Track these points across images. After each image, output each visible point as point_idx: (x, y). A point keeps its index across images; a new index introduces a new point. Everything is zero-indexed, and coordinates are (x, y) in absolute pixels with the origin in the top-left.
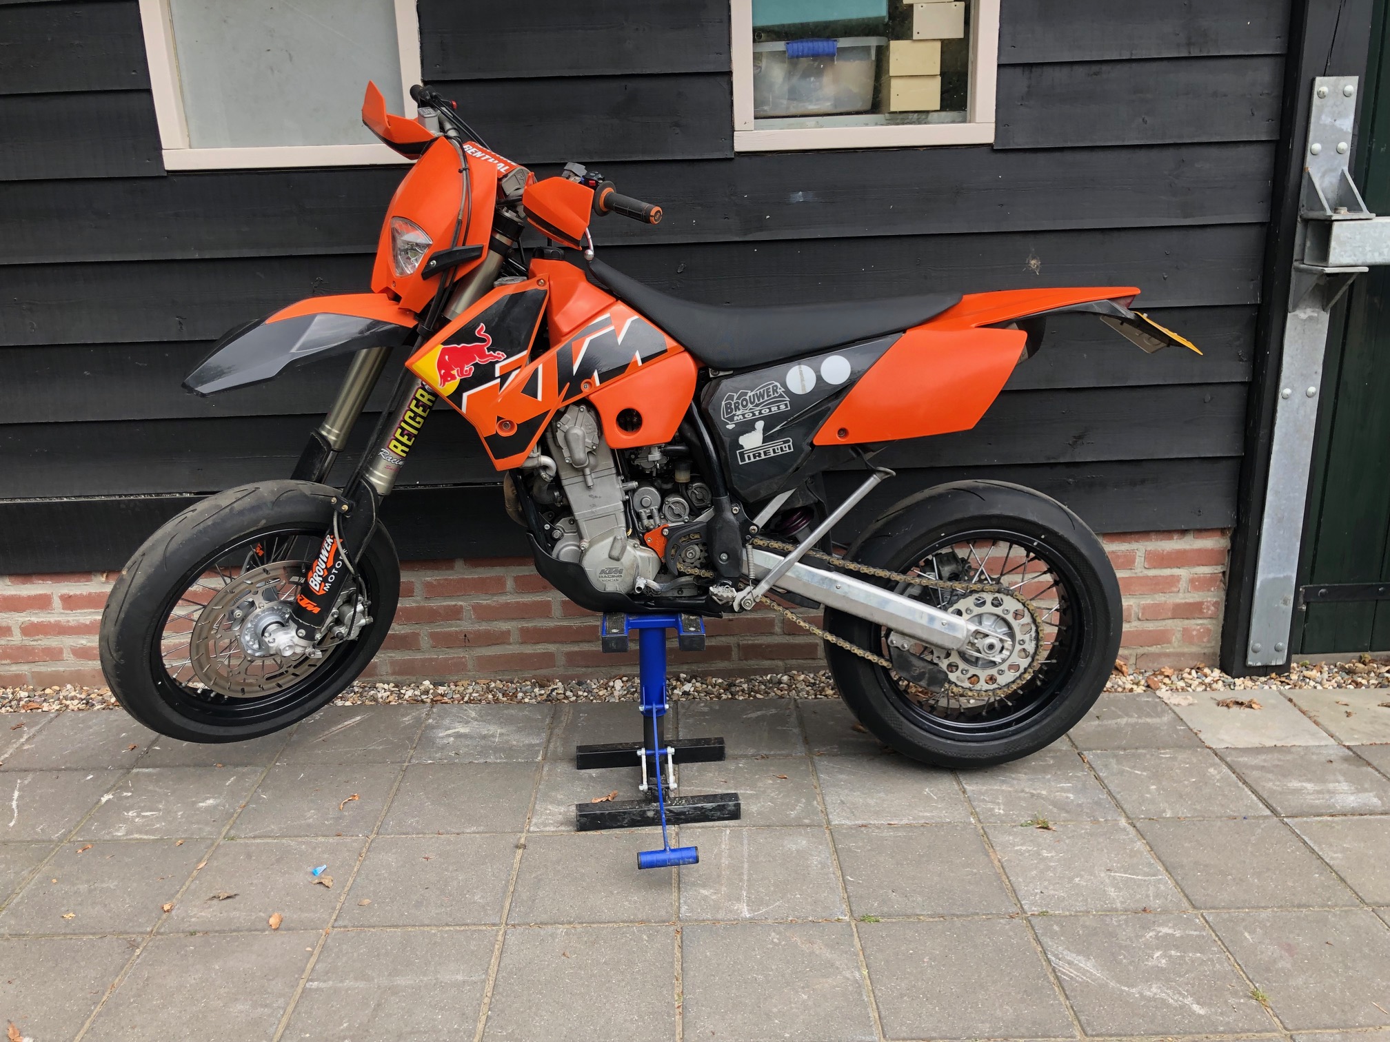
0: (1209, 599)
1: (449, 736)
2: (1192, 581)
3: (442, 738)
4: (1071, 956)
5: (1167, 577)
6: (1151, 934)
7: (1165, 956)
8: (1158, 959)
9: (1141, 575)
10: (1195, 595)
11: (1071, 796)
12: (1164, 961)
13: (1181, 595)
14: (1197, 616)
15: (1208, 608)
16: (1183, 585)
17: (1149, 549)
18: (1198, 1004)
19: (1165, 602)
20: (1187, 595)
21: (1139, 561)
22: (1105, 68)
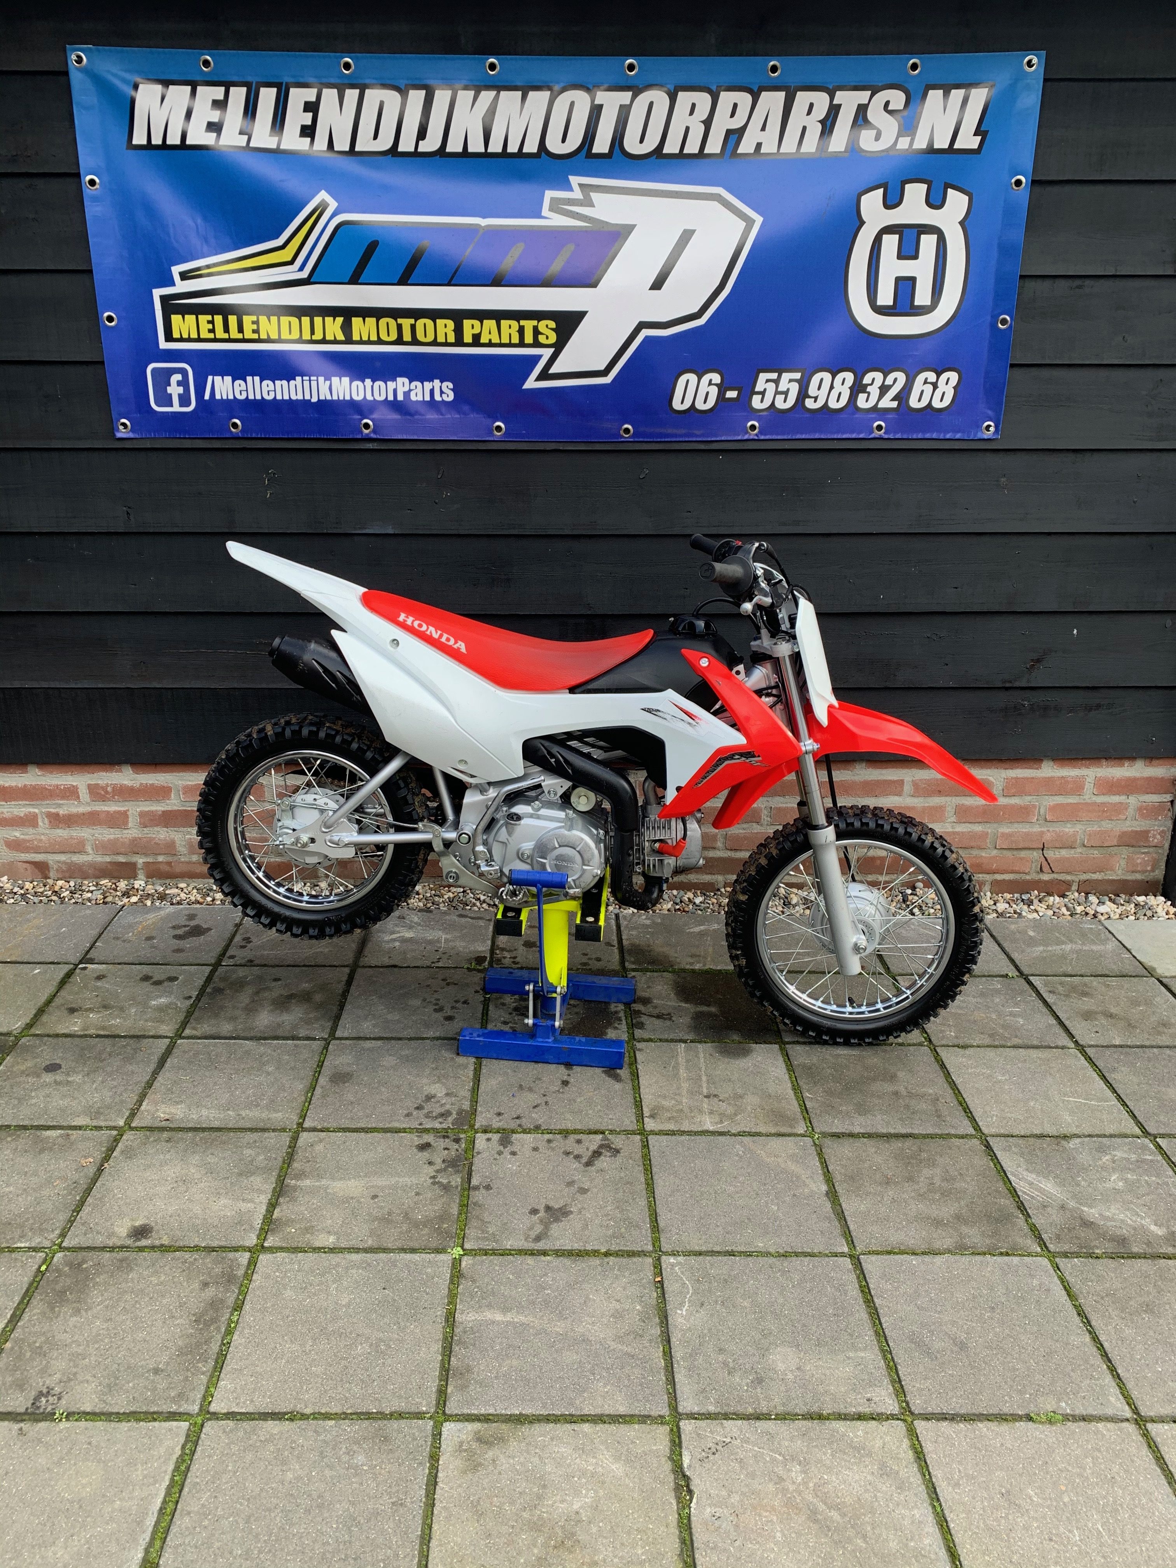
0: (1156, 828)
1: (394, 940)
2: (1140, 809)
3: (388, 942)
4: (1031, 1177)
5: (1115, 805)
6: (1107, 1157)
7: (1122, 1179)
8: (1115, 1181)
9: (1089, 801)
10: (1143, 823)
11: (1021, 1021)
12: (1121, 1184)
13: (1128, 823)
14: (1142, 844)
15: (1154, 837)
16: (1131, 812)
17: (1099, 775)
18: (1156, 1225)
19: (1112, 830)
20: (1135, 823)
21: (1089, 787)
22: (1088, 282)
